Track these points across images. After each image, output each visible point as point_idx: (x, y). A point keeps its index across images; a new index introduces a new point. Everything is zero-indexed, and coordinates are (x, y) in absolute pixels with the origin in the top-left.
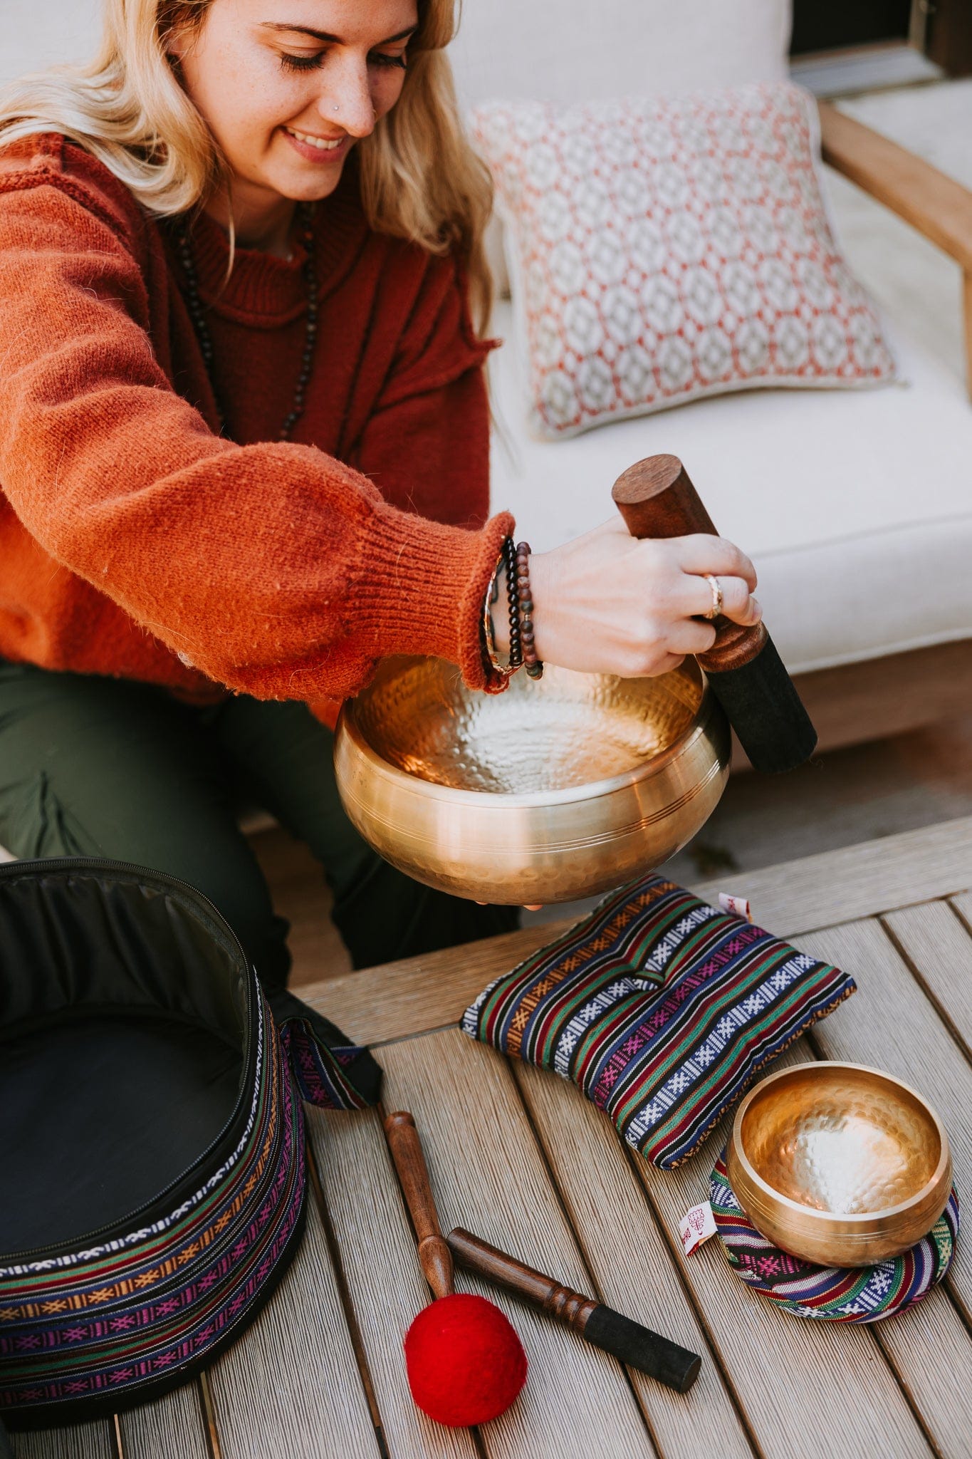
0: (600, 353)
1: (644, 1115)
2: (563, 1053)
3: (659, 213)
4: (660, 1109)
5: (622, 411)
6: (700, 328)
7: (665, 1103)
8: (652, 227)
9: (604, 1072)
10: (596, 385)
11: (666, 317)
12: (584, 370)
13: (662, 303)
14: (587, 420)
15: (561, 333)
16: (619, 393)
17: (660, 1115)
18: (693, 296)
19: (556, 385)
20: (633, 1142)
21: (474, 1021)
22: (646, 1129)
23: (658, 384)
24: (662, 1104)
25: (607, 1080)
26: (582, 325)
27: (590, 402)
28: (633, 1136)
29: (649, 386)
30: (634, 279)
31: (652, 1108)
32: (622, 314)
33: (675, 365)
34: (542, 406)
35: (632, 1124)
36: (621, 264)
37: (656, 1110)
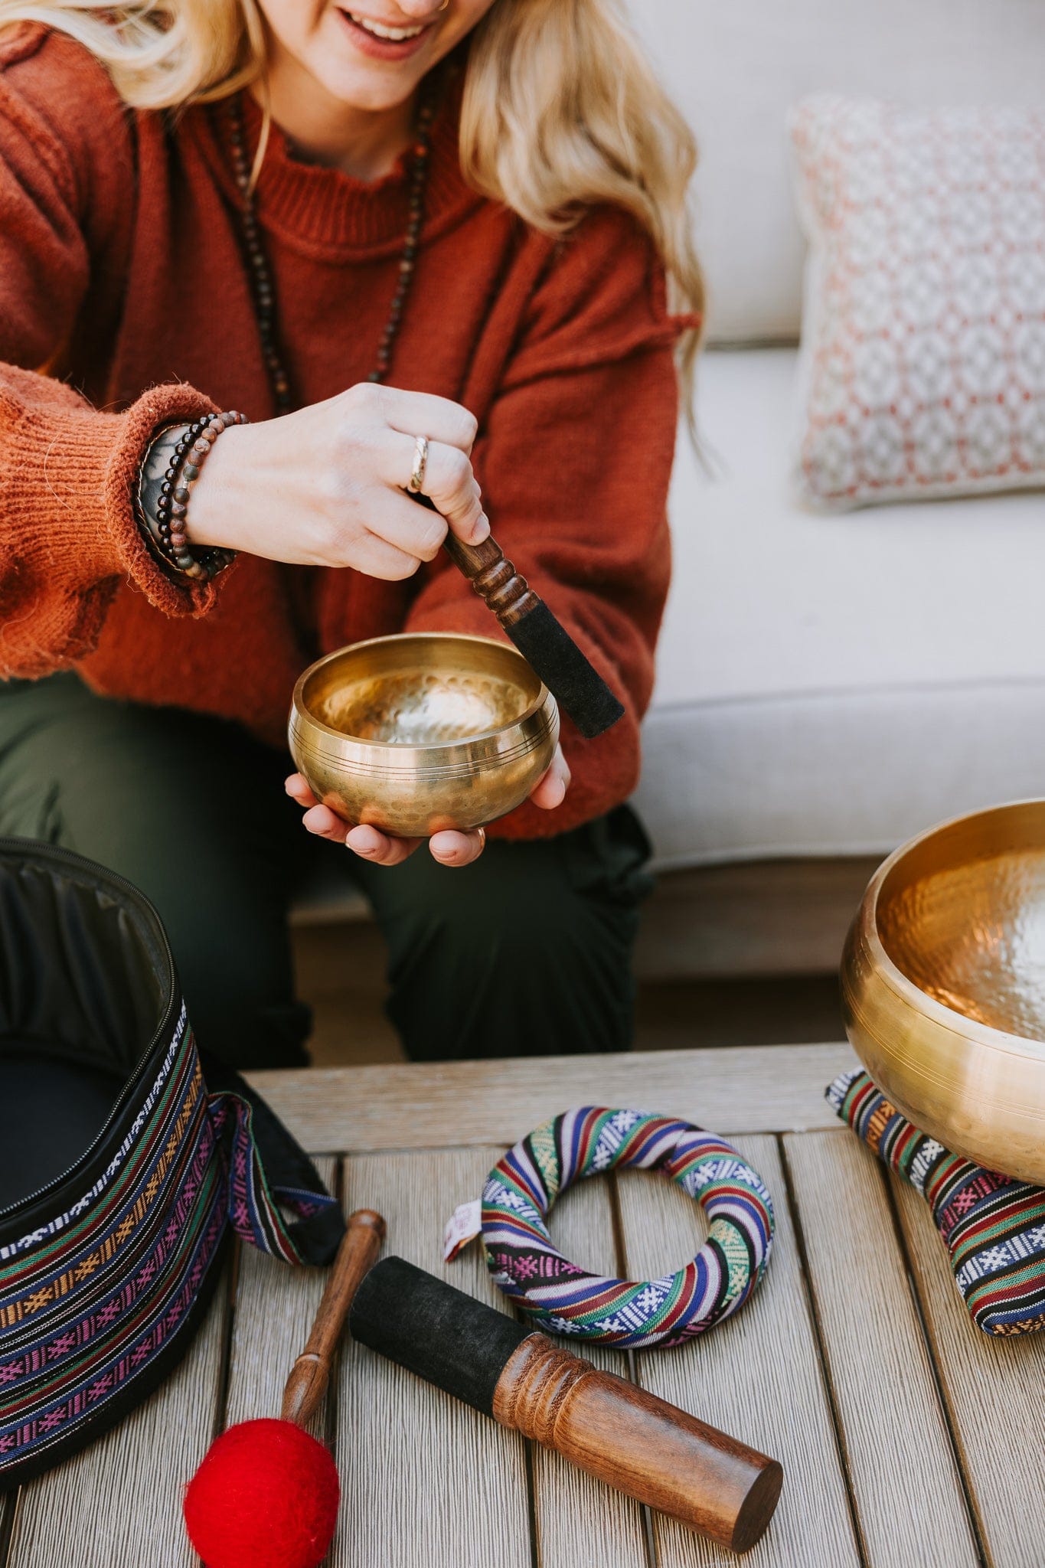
0: (893, 410)
1: (986, 1257)
2: (925, 1157)
3: (999, 249)
4: (1008, 1257)
5: (912, 488)
6: (1027, 397)
7: (1017, 1252)
8: (988, 265)
9: (960, 1193)
10: (883, 450)
11: (985, 376)
12: (869, 429)
13: (983, 358)
14: (865, 492)
15: (847, 379)
16: (910, 466)
17: (1005, 1264)
18: (1025, 355)
19: (832, 444)
20: (962, 1286)
21: (842, 1091)
22: (982, 1274)
23: (963, 461)
24: (1013, 1252)
25: (962, 1204)
26: (876, 371)
27: (872, 470)
28: (964, 1278)
29: (950, 462)
30: (952, 324)
31: (998, 1252)
32: (929, 365)
33: (988, 438)
34: (811, 467)
35: (968, 1263)
36: (937, 306)
37: (1002, 1255)
